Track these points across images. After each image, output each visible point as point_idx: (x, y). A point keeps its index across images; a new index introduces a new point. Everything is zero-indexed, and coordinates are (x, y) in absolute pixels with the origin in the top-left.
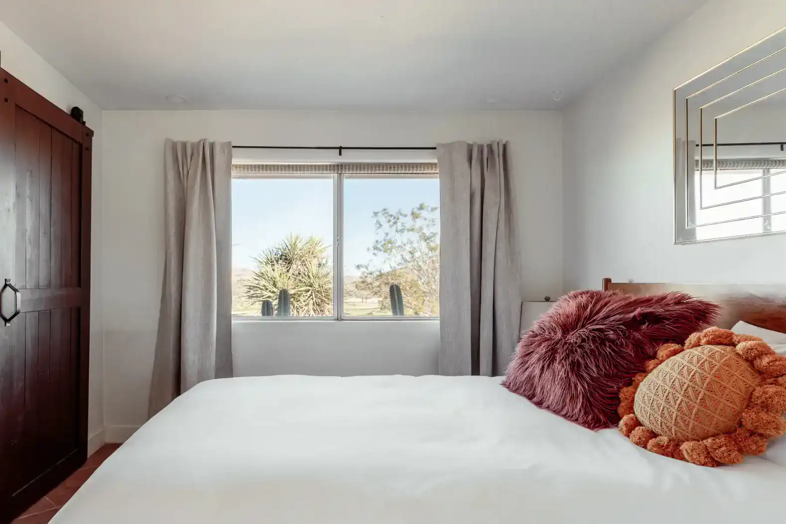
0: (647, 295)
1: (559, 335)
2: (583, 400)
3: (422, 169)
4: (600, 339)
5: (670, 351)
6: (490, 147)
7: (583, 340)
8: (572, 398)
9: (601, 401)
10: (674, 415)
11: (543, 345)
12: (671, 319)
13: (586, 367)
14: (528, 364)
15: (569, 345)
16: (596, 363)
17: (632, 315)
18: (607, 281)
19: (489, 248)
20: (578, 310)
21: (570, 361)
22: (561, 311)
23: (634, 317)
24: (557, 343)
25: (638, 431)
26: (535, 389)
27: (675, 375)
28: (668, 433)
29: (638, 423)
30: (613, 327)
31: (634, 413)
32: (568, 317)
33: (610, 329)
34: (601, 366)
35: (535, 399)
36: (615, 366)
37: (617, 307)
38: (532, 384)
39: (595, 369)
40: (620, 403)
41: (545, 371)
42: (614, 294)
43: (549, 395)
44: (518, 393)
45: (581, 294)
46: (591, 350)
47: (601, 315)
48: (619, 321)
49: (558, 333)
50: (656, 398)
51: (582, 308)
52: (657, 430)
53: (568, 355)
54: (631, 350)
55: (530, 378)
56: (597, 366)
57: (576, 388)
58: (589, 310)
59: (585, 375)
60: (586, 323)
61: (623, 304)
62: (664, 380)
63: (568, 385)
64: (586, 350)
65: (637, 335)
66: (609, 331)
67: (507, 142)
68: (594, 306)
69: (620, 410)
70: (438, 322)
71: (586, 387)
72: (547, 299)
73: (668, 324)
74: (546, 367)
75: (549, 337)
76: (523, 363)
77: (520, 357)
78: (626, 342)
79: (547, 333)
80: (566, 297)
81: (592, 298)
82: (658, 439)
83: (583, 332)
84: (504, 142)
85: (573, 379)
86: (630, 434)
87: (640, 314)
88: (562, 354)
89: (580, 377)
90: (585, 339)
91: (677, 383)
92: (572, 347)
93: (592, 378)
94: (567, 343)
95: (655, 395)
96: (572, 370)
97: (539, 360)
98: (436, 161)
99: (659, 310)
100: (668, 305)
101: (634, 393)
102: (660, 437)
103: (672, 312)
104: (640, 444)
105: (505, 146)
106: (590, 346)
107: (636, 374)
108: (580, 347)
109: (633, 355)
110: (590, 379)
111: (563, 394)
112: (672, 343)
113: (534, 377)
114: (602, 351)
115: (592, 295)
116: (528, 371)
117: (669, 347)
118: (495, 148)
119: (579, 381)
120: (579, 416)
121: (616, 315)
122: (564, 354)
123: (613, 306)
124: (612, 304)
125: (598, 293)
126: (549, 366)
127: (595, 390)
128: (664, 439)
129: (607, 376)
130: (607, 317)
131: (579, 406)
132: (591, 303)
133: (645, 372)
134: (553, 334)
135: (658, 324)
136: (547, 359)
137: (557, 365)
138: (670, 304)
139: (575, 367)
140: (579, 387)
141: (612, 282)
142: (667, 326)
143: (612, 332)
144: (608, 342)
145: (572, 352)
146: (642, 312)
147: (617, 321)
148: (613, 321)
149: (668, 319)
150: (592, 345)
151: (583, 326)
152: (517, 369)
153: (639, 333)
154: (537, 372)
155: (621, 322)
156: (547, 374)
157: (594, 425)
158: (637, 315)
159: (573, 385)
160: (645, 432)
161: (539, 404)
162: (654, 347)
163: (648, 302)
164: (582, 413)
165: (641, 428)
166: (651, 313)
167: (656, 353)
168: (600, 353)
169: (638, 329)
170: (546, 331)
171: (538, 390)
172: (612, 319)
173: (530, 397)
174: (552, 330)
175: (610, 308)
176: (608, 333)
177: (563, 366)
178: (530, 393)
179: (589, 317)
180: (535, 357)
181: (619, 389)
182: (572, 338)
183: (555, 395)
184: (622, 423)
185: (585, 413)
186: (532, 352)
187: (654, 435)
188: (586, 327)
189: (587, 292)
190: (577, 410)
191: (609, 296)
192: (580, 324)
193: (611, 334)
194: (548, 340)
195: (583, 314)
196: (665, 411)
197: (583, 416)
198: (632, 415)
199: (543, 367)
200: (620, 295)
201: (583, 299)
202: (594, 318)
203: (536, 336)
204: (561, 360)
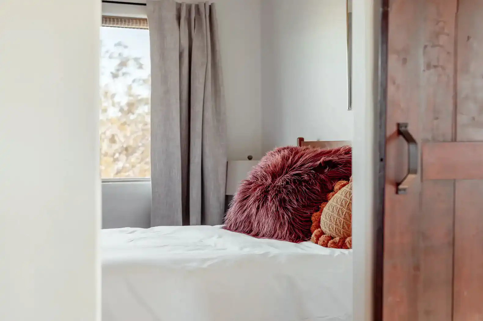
0: (328, 149)
1: (269, 180)
2: (288, 224)
3: (131, 24)
4: (298, 181)
5: (341, 185)
6: (197, 7)
7: (287, 183)
8: (281, 224)
9: (300, 224)
10: (342, 222)
11: (258, 189)
12: (342, 164)
13: (290, 201)
14: (246, 206)
15: (277, 187)
16: (296, 198)
17: (318, 163)
18: (301, 140)
19: (197, 108)
20: (283, 161)
21: (278, 198)
22: (269, 163)
23: (320, 163)
24: (269, 187)
25: (322, 238)
26: (252, 226)
27: (343, 197)
28: (339, 234)
29: (322, 233)
30: (306, 172)
31: (320, 228)
32: (275, 167)
33: (304, 173)
34: (300, 200)
35: (253, 233)
36: (309, 199)
37: (309, 157)
38: (250, 222)
39: (295, 203)
40: (312, 224)
41: (260, 209)
42: (307, 149)
43: (264, 227)
44: (239, 232)
45: (284, 149)
46: (293, 189)
47: (299, 163)
48: (311, 167)
49: (268, 180)
50: (332, 214)
51: (285, 159)
52: (334, 234)
53: (277, 195)
54: (318, 187)
55: (249, 217)
56: (297, 201)
57: (283, 218)
58: (290, 160)
59: (289, 207)
60: (288, 170)
61: (313, 155)
62: (337, 202)
63: (277, 217)
64: (290, 189)
65: (322, 176)
66: (305, 175)
67: (212, 4)
68: (294, 157)
69: (312, 228)
70: (150, 183)
71: (291, 216)
72: (250, 158)
73: (340, 168)
74: (261, 206)
75: (261, 183)
76: (241, 207)
77: (239, 202)
78: (315, 181)
79: (260, 180)
80: (272, 152)
81: (292, 152)
82: (334, 239)
83: (287, 177)
84: (210, 4)
85: (281, 211)
86: (318, 241)
87: (324, 162)
88: (273, 194)
89: (285, 209)
90: (288, 182)
91: (344, 202)
92: (280, 188)
93: (294, 209)
94: (276, 186)
95: (332, 212)
96: (280, 205)
97: (255, 202)
98: (145, 17)
99: (335, 158)
100: (341, 155)
101: (320, 215)
102: (335, 239)
103: (343, 160)
104: (324, 245)
105: (210, 7)
106: (292, 187)
107: (321, 203)
108: (285, 188)
109: (320, 190)
110: (292, 210)
111: (274, 224)
112: (342, 180)
113: (252, 215)
114: (300, 190)
115: (291, 150)
116: (247, 212)
117: (341, 183)
118: (202, 9)
119: (286, 213)
120: (286, 236)
121: (308, 163)
122: (274, 194)
123: (307, 156)
124: (306, 155)
125: (296, 148)
126: (263, 205)
127: (296, 217)
128: (337, 239)
129: (304, 206)
130: (302, 165)
131: (286, 229)
132: (292, 155)
133: (326, 201)
134: (264, 181)
135: (335, 168)
136: (262, 199)
137: (269, 203)
138: (342, 154)
139: (282, 203)
140: (286, 216)
141: (305, 140)
142: (340, 169)
143: (306, 176)
144: (304, 183)
145: (279, 192)
146: (325, 160)
147: (309, 168)
148: (307, 168)
149: (341, 164)
150: (293, 186)
151: (287, 173)
152: (237, 212)
153: (324, 175)
154: (254, 211)
155: (312, 168)
156: (262, 211)
157: (297, 240)
158: (322, 162)
159: (281, 215)
160: (327, 237)
161: (256, 235)
162: (332, 184)
163: (329, 153)
164: (288, 235)
165: (325, 235)
166: (330, 160)
167: (333, 188)
168: (299, 191)
169: (322, 173)
170: (259, 179)
171: (255, 225)
172: (306, 166)
173: (248, 232)
174: (264, 177)
175: (305, 158)
176: (303, 176)
177: (274, 203)
178: (248, 229)
179: (290, 166)
180: (252, 200)
181: (311, 214)
182: (279, 182)
183: (269, 225)
184: (313, 236)
185: (290, 234)
186: (249, 196)
187: (331, 238)
188: (289, 173)
189: (288, 148)
190: (284, 233)
191: (304, 151)
192: (285, 171)
193: (306, 177)
194: (261, 185)
195: (286, 164)
196: (338, 221)
197: (288, 236)
198: (319, 229)
199: (259, 206)
200: (311, 149)
201: (286, 152)
202: (294, 167)
203: (251, 183)
204: (272, 199)
